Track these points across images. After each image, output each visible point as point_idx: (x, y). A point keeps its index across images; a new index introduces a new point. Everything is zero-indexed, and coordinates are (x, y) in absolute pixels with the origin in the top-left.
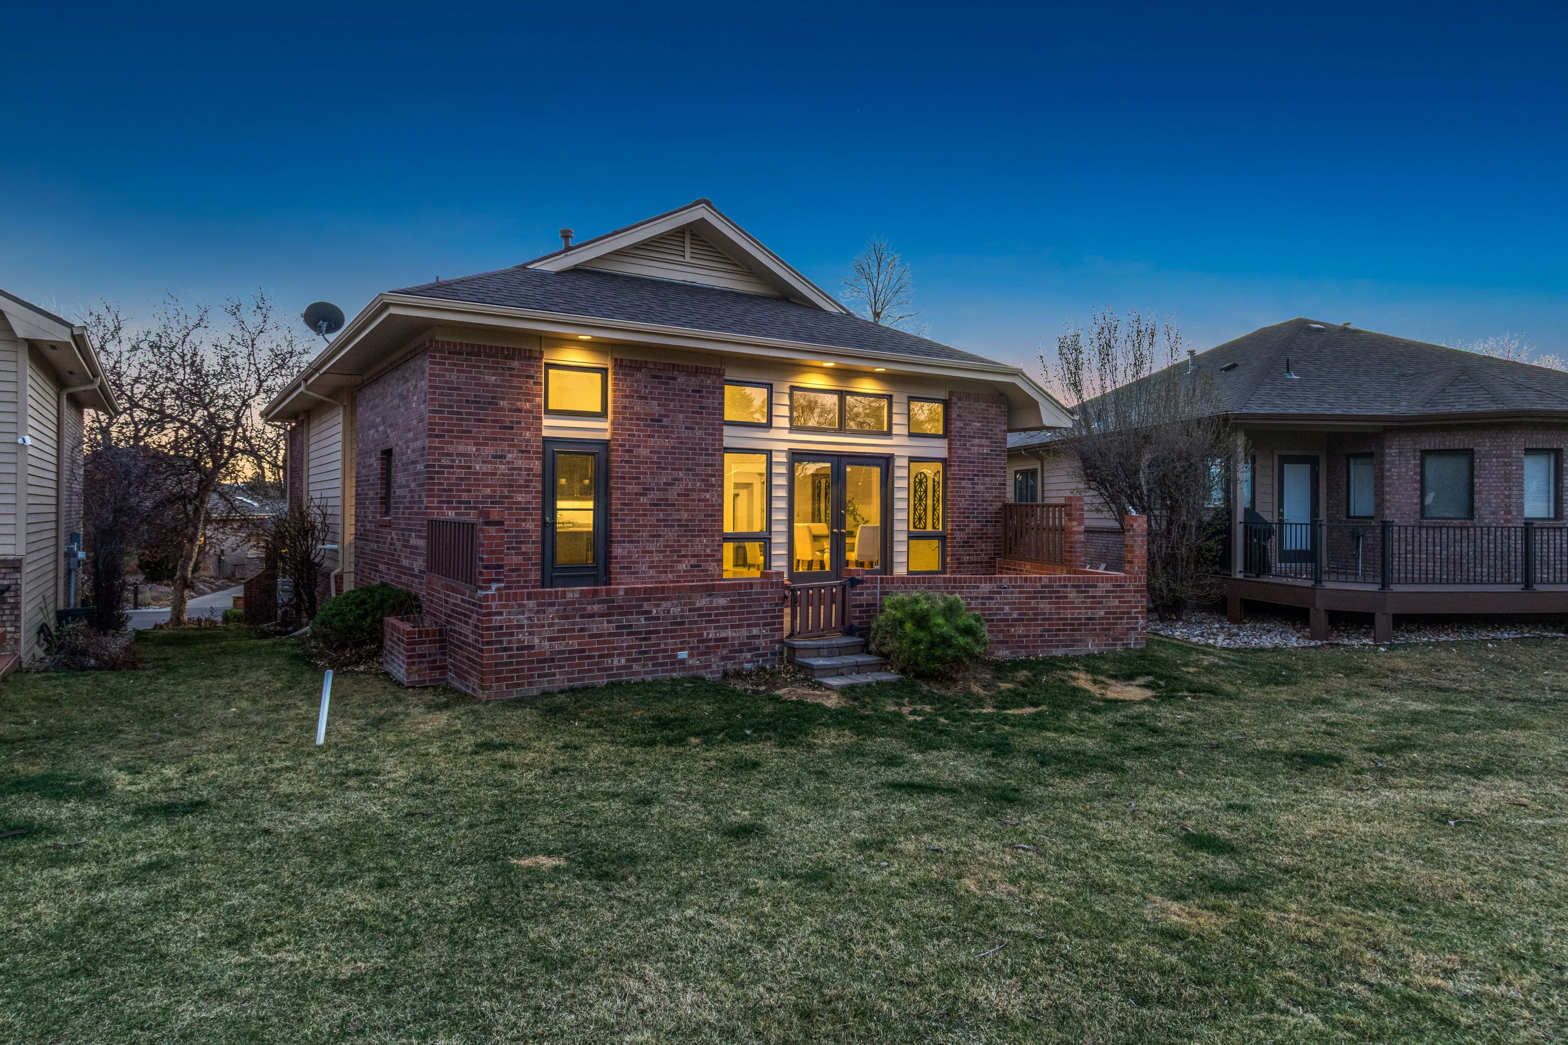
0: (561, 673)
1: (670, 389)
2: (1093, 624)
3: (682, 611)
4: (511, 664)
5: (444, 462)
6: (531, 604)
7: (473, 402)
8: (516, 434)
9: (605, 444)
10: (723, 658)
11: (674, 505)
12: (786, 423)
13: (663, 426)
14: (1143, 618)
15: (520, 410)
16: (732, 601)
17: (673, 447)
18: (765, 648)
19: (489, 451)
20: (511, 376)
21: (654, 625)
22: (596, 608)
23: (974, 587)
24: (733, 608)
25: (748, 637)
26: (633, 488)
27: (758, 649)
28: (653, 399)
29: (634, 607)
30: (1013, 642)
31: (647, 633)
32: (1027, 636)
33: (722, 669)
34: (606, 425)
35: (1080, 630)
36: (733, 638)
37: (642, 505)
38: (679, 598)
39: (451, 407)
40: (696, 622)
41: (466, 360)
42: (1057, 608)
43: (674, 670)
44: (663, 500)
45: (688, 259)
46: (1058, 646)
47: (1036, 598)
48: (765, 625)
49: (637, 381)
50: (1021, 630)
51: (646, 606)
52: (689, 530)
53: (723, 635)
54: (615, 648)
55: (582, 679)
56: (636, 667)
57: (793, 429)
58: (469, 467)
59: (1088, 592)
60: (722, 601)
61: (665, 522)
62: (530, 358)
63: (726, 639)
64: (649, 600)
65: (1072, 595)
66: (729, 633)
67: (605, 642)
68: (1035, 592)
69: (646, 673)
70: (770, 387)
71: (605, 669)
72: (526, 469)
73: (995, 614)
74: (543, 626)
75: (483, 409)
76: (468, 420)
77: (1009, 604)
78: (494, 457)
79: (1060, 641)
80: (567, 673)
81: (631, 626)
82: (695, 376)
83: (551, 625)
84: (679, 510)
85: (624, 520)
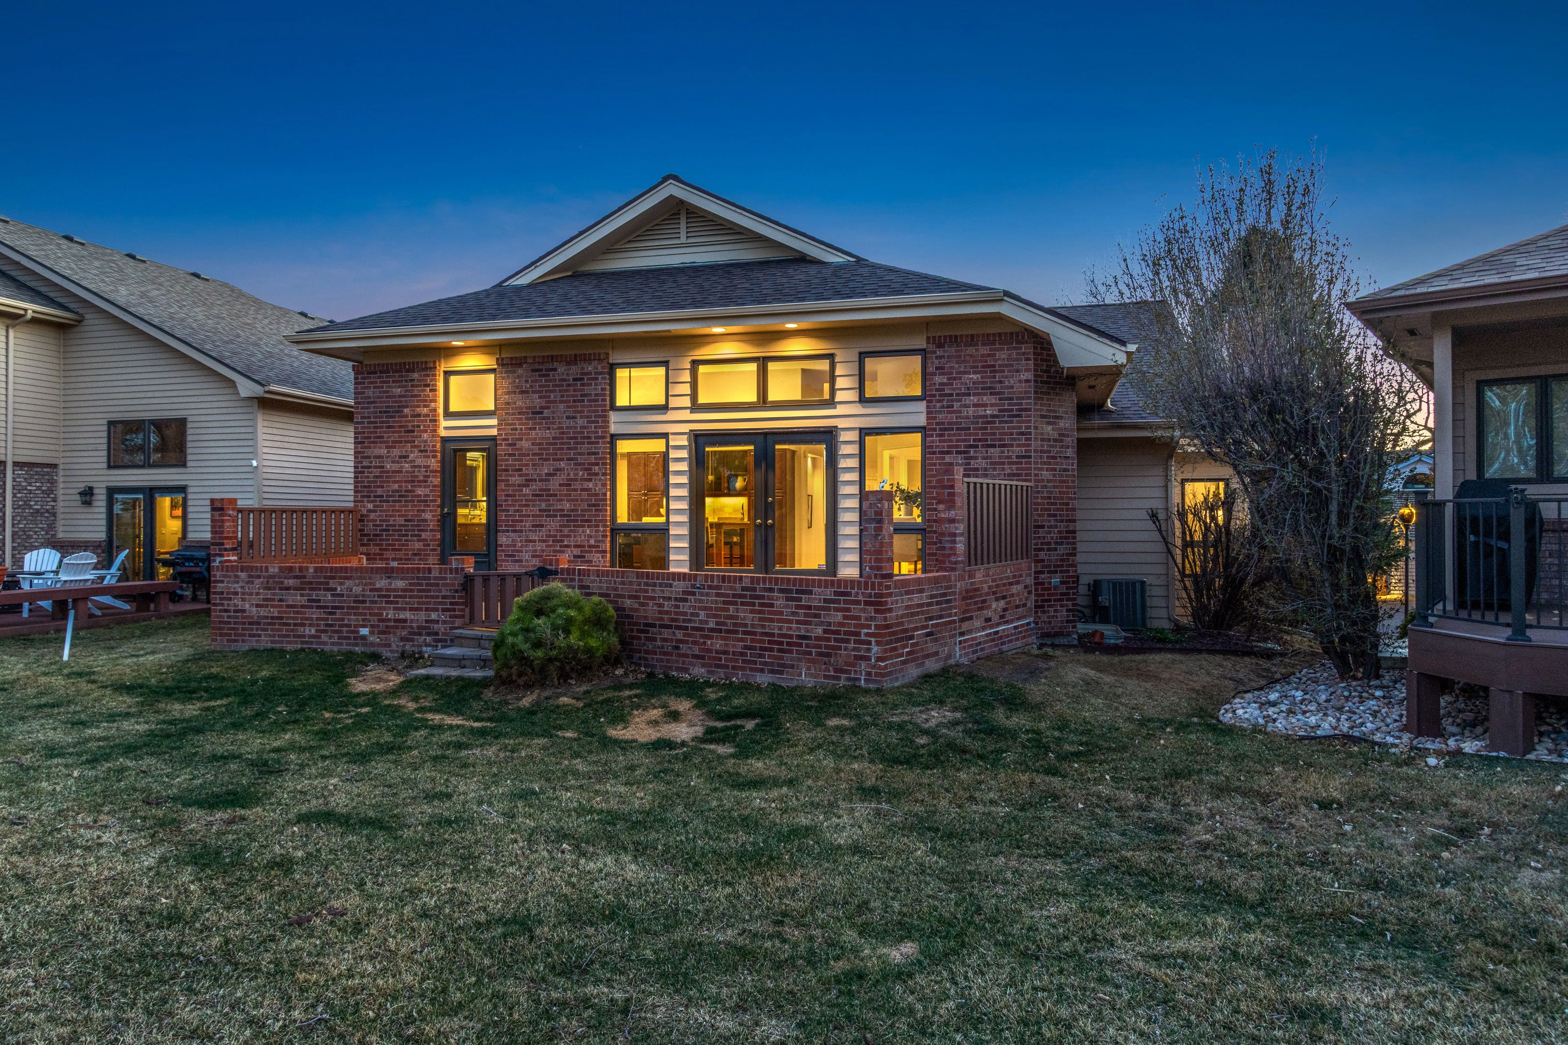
0: (266, 635)
1: (550, 381)
2: (807, 646)
3: (363, 590)
4: (229, 623)
5: (365, 464)
6: (243, 575)
7: (385, 412)
8: (416, 437)
9: (493, 439)
10: (402, 639)
11: (556, 495)
12: (686, 402)
13: (544, 418)
14: (878, 643)
15: (419, 415)
16: (410, 584)
17: (554, 438)
18: (444, 634)
19: (396, 452)
20: (412, 386)
21: (340, 602)
22: (291, 582)
23: (667, 585)
24: (411, 591)
25: (427, 621)
26: (516, 479)
27: (437, 634)
28: (533, 392)
29: (321, 583)
30: (709, 658)
31: (334, 607)
32: (725, 652)
33: (400, 649)
34: (494, 422)
35: (791, 652)
36: (412, 621)
37: (524, 495)
38: (360, 578)
39: (369, 417)
40: (375, 602)
41: (379, 377)
42: (760, 619)
43: (357, 645)
44: (545, 490)
45: (683, 239)
46: (762, 671)
47: (735, 603)
48: (444, 610)
49: (518, 377)
50: (718, 644)
51: (332, 583)
52: (573, 520)
53: (402, 616)
54: (307, 619)
55: (282, 642)
56: (324, 639)
57: (696, 407)
58: (382, 467)
59: (800, 600)
60: (400, 584)
61: (549, 513)
62: (426, 369)
63: (405, 621)
64: (333, 578)
65: (780, 602)
66: (408, 615)
67: (298, 612)
68: (734, 596)
69: (333, 644)
70: (665, 363)
71: (299, 636)
72: (425, 467)
73: (689, 621)
74: (251, 594)
75: (392, 417)
76: (382, 427)
77: (705, 608)
78: (400, 457)
79: (765, 663)
80: (270, 636)
81: (319, 601)
82: (576, 364)
83: (258, 594)
84: (561, 500)
85: (508, 511)
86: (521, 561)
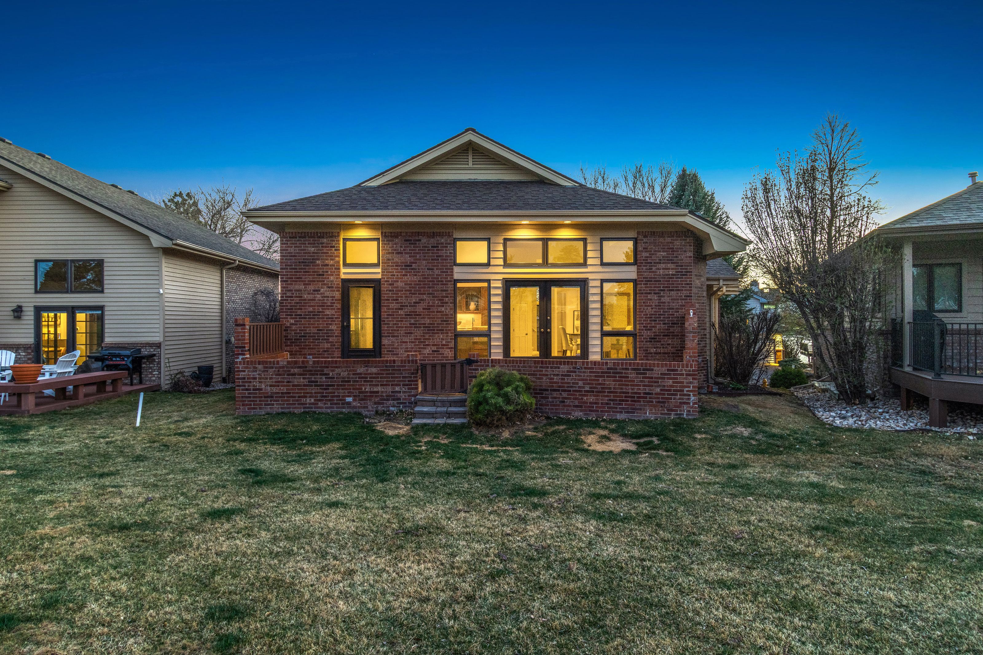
0: (277, 404)
1: (417, 247)
2: (650, 398)
3: (348, 374)
4: (250, 397)
5: (288, 295)
6: (260, 367)
7: (303, 262)
8: (325, 278)
9: (378, 281)
10: (375, 403)
11: (420, 315)
12: (501, 262)
13: (412, 269)
14: (694, 395)
15: (327, 265)
16: (381, 370)
17: (419, 281)
18: (403, 399)
19: (311, 288)
20: (322, 247)
21: (331, 382)
22: (296, 370)
23: (556, 368)
24: (382, 374)
25: (392, 392)
26: (394, 305)
27: (399, 399)
28: (406, 253)
29: (318, 371)
30: (585, 407)
31: (327, 385)
32: (596, 403)
33: (375, 409)
34: (379, 270)
35: (640, 401)
36: (382, 392)
37: (400, 315)
38: (346, 367)
39: (291, 265)
40: (357, 381)
41: (298, 241)
42: (619, 385)
43: (344, 408)
44: (413, 312)
45: (470, 165)
46: (621, 412)
47: (604, 376)
48: (404, 385)
49: (395, 244)
50: (592, 399)
51: (326, 371)
52: (431, 329)
53: (375, 390)
54: (308, 393)
55: (289, 408)
56: (320, 404)
57: (506, 265)
58: (301, 297)
59: (645, 374)
60: (374, 370)
61: (415, 325)
62: (332, 237)
63: (378, 392)
64: (327, 367)
65: (632, 375)
66: (379, 389)
67: (301, 389)
68: (602, 373)
69: (326, 408)
70: (488, 240)
71: (302, 404)
72: (331, 297)
73: (572, 387)
74: (267, 379)
75: (307, 266)
76: (300, 272)
77: (582, 380)
78: (314, 291)
79: (623, 408)
80: (280, 404)
81: (317, 382)
82: (433, 238)
83: (271, 378)
84: (423, 318)
85: (389, 324)
86: (398, 354)
